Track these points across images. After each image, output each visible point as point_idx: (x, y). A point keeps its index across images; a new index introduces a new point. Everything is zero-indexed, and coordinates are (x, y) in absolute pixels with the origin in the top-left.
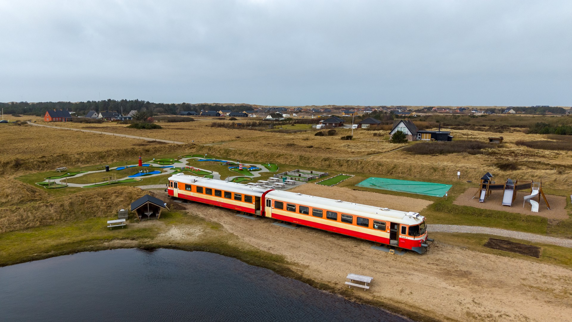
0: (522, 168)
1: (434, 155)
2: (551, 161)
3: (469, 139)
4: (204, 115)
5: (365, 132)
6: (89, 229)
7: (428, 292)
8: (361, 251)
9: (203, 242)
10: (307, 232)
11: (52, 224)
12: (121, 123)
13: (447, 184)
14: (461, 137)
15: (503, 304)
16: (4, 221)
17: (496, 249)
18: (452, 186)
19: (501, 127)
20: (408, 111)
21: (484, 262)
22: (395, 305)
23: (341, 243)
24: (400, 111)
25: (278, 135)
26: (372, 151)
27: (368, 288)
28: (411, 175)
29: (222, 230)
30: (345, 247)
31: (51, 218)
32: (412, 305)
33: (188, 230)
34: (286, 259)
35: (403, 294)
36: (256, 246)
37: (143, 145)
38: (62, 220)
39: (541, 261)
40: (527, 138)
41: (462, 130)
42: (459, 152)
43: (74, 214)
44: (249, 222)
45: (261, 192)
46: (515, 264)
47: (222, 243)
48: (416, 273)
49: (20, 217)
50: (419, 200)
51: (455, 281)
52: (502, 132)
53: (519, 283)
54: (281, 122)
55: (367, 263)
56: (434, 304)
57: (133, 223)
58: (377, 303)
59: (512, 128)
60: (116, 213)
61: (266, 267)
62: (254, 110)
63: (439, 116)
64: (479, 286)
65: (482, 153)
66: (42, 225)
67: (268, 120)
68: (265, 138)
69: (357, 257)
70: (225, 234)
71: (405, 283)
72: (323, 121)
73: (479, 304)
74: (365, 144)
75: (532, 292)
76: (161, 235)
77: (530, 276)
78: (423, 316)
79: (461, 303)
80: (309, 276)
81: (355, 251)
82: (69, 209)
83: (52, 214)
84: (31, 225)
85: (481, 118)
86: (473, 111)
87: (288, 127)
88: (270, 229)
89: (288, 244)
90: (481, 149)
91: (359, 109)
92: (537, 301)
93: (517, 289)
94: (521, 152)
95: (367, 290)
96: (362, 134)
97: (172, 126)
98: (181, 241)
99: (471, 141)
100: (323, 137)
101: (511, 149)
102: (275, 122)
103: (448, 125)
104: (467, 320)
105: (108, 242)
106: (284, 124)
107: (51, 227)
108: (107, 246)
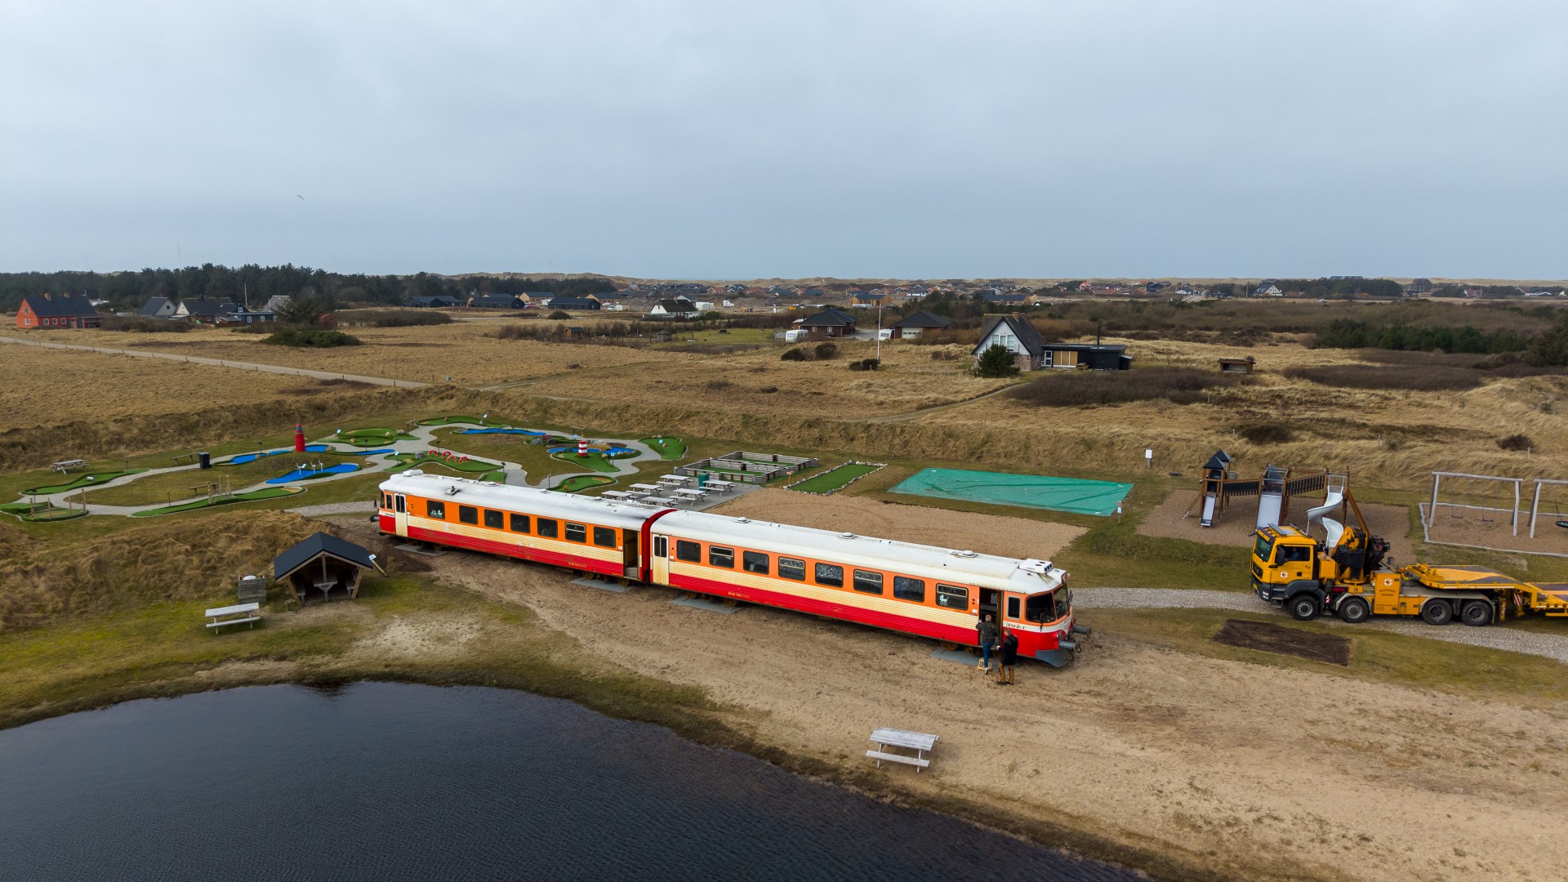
0: (1302, 437)
1: (1086, 405)
2: (1369, 416)
3: (1173, 365)
4: (479, 306)
5: (911, 348)
6: (152, 635)
7: (1079, 768)
8: (906, 667)
9: (481, 659)
10: (765, 621)
12: (243, 331)
13: (1121, 483)
14: (1152, 360)
15: (1264, 788)
17: (1244, 646)
18: (1132, 485)
19: (1248, 331)
20: (1018, 291)
21: (1215, 681)
22: (996, 805)
23: (856, 645)
24: (998, 292)
25: (684, 358)
26: (929, 398)
27: (925, 763)
28: (1028, 461)
29: (534, 625)
30: (864, 658)
31: (39, 608)
32: (1038, 803)
33: (437, 626)
34: (709, 698)
35: (1016, 775)
36: (629, 666)
37: (307, 392)
38: (71, 613)
39: (1352, 673)
40: (1312, 360)
41: (1156, 341)
42: (1148, 398)
44: (607, 599)
45: (640, 518)
46: (1290, 684)
47: (534, 660)
48: (1046, 719)
50: (1053, 525)
51: (1145, 735)
52: (1251, 345)
53: (1299, 734)
54: (691, 324)
55: (922, 698)
56: (1094, 798)
57: (281, 611)
58: (949, 804)
59: (1275, 335)
60: (230, 587)
61: (655, 722)
62: (615, 290)
63: (1095, 304)
64: (1203, 744)
65: (1203, 399)
66: (12, 627)
67: (656, 318)
68: (649, 367)
69: (897, 683)
70: (541, 636)
71: (1019, 746)
72: (802, 320)
73: (1205, 792)
74: (911, 380)
75: (1334, 756)
76: (363, 643)
77: (1326, 713)
78: (1067, 831)
79: (1161, 792)
80: (771, 740)
81: (891, 667)
82: (92, 581)
83: (41, 595)
85: (1199, 308)
86: (1180, 292)
87: (711, 337)
88: (666, 616)
89: (713, 656)
90: (1202, 388)
91: (893, 287)
92: (1345, 777)
93: (1297, 748)
94: (1297, 397)
95: (923, 769)
96: (904, 355)
97: (388, 337)
98: (418, 660)
99: (1176, 370)
100: (803, 362)
101: (1275, 389)
102: (674, 324)
103: (1120, 328)
104: (1178, 836)
105: (210, 669)
106: (699, 329)
107: (40, 632)
108: (205, 680)
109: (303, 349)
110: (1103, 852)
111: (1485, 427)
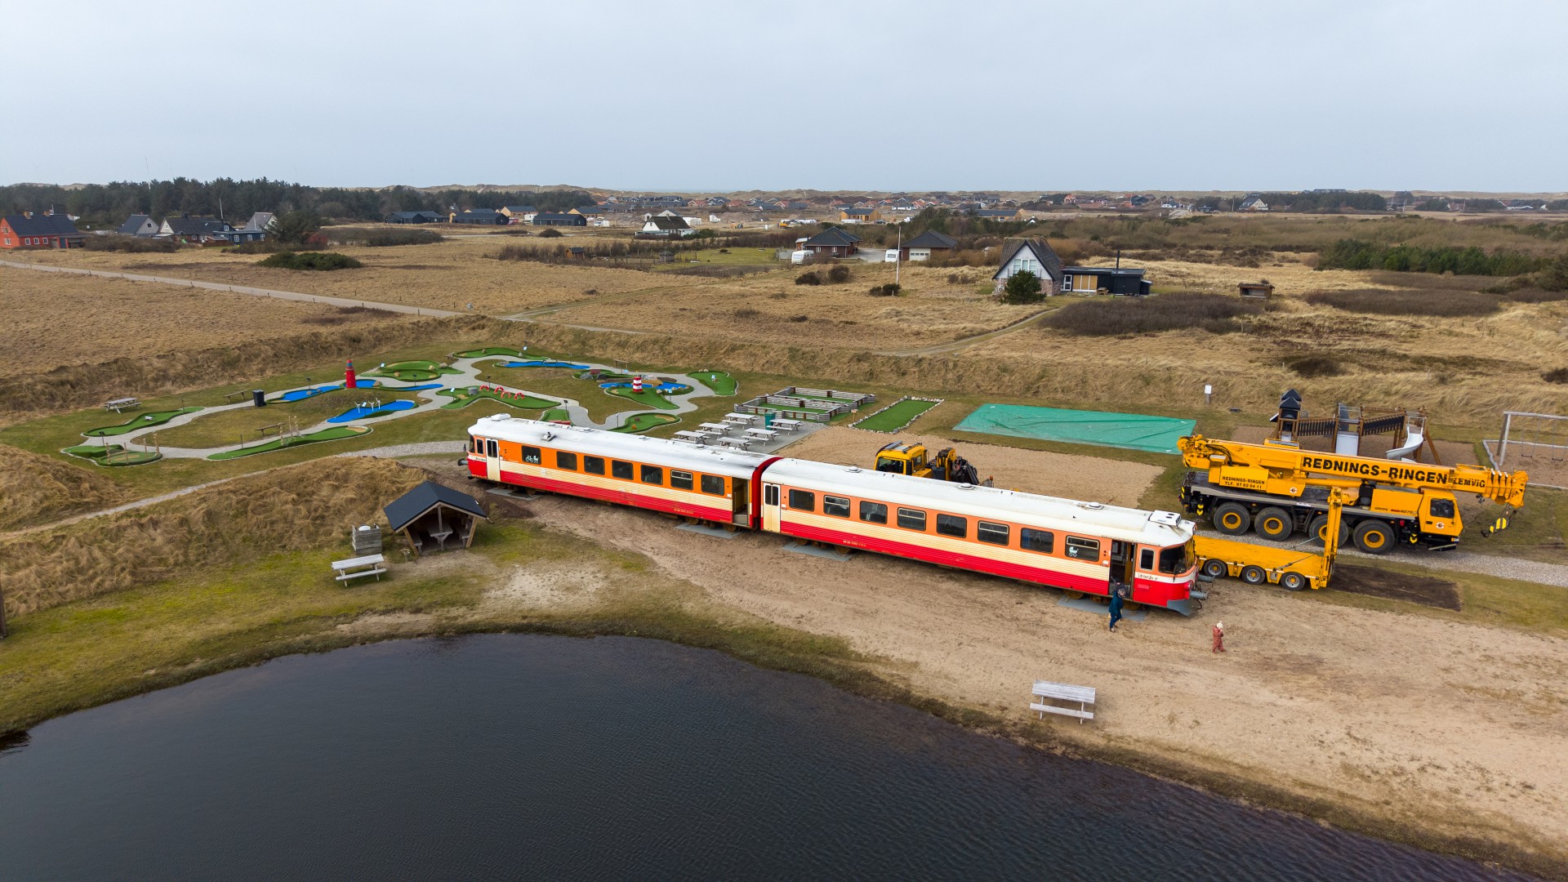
0: (1347, 369)
1: (1123, 335)
2: (1404, 346)
3: (1191, 289)
5: (924, 272)
6: (282, 588)
7: (1236, 718)
8: (1038, 616)
9: (615, 609)
10: (883, 569)
11: (166, 576)
14: (1169, 284)
15: (1420, 737)
16: (27, 577)
17: (1356, 591)
19: (1250, 250)
20: (1004, 204)
21: (1339, 627)
22: (1166, 756)
23: (980, 594)
24: (984, 206)
27: (1089, 715)
28: (1085, 396)
29: (657, 573)
30: (994, 608)
31: (161, 561)
32: (1207, 754)
33: (562, 576)
34: (852, 648)
35: (1178, 726)
36: (763, 615)
38: (193, 565)
39: (1466, 617)
40: (1324, 284)
41: (1165, 262)
42: (1181, 327)
43: (224, 543)
44: (719, 546)
45: (751, 467)
46: (1412, 631)
47: (667, 609)
48: (1190, 668)
49: (72, 562)
50: (1126, 463)
51: (1289, 685)
52: (1256, 266)
53: (1437, 683)
55: (1062, 648)
56: (1260, 749)
57: (399, 562)
58: (1120, 755)
59: (1276, 254)
60: (342, 536)
61: (806, 673)
63: (1088, 220)
64: (1349, 693)
65: (1237, 328)
66: (140, 581)
67: (649, 235)
69: (1034, 633)
70: (667, 585)
71: (1173, 696)
73: (1364, 741)
75: (1476, 704)
76: (493, 594)
77: (1456, 660)
78: (1242, 781)
79: (1322, 742)
80: (928, 692)
81: (1023, 617)
82: (207, 532)
83: (160, 547)
84: (107, 584)
85: (1192, 224)
86: (1166, 206)
88: (783, 563)
89: (843, 605)
90: (1231, 316)
92: (1492, 725)
93: (1439, 696)
94: (1326, 324)
95: (1086, 721)
98: (553, 610)
99: (1198, 296)
101: (1303, 316)
104: (1350, 786)
105: (350, 623)
107: (168, 586)
108: (349, 635)
110: (1282, 803)
111: (1523, 358)
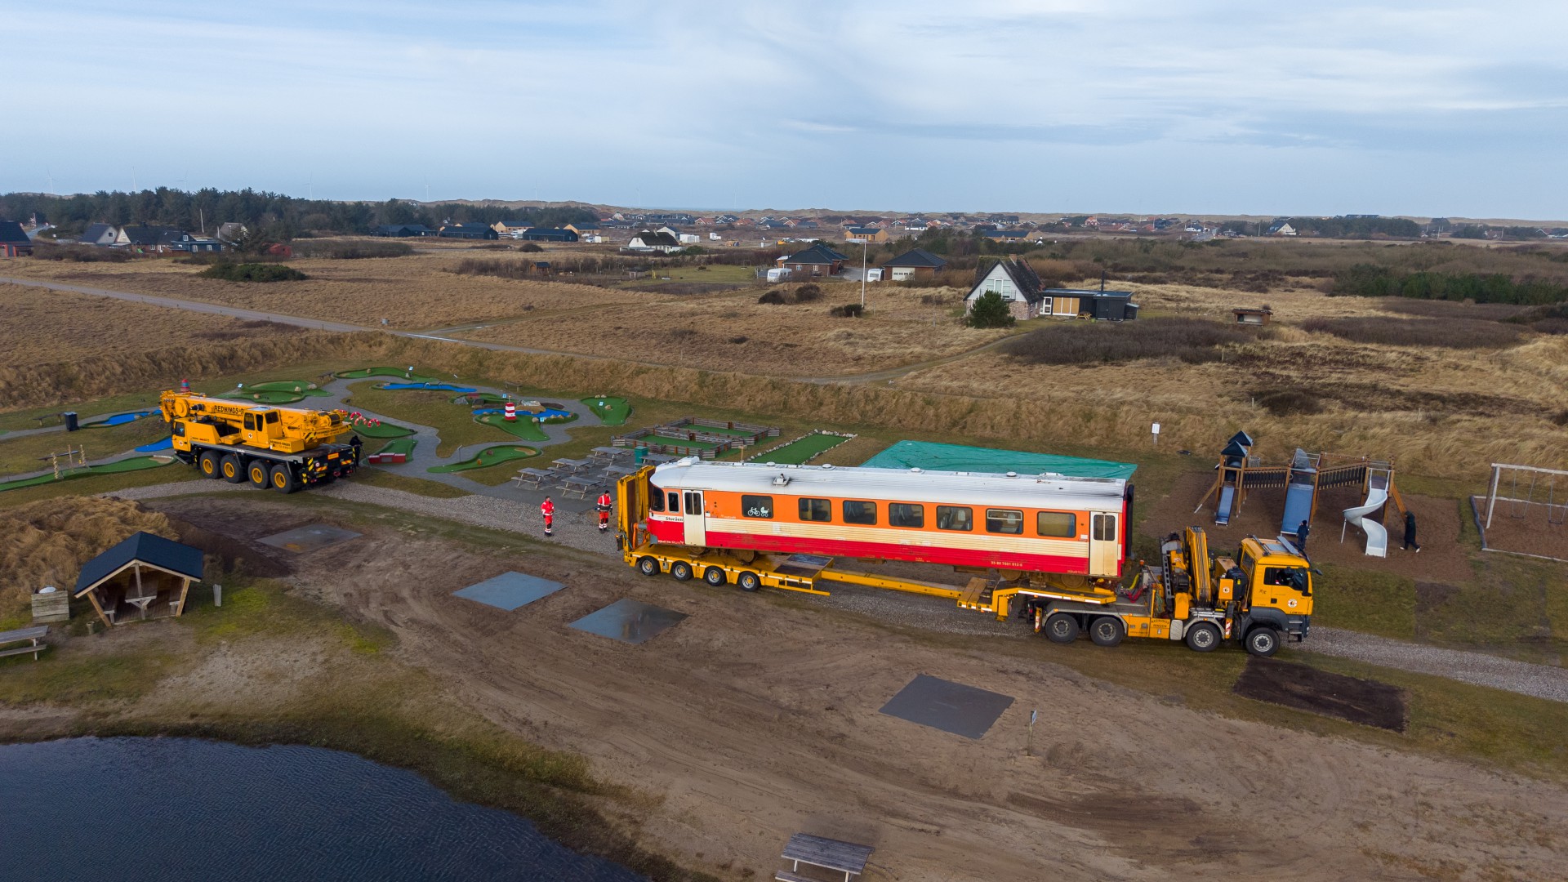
0: (1330, 407)
1: (1085, 364)
2: (1402, 381)
3: (1183, 315)
4: (448, 236)
5: (900, 292)
8: (846, 728)
9: (316, 706)
12: (184, 262)
13: (1123, 463)
14: (1159, 308)
17: (1272, 700)
18: (1136, 466)
19: (1263, 275)
20: (1021, 226)
23: (785, 695)
24: (999, 227)
25: (652, 298)
26: (911, 353)
28: (1017, 433)
29: (392, 657)
30: (794, 714)
34: (589, 773)
37: (223, 336)
40: (1333, 311)
41: (1164, 286)
42: (1155, 355)
52: (1265, 291)
54: (669, 259)
57: (82, 634)
59: (1291, 279)
62: (599, 220)
63: (1100, 242)
65: (1217, 358)
67: (633, 252)
68: (614, 309)
72: (786, 258)
74: (895, 330)
80: (658, 844)
81: (825, 729)
85: (1210, 247)
86: (1191, 229)
87: (689, 275)
90: (1215, 344)
91: (892, 221)
94: (1320, 355)
96: (893, 299)
97: (341, 270)
98: (234, 707)
99: (1187, 322)
100: (781, 307)
101: (1295, 345)
102: (650, 258)
103: (1125, 269)
106: (677, 265)
109: (241, 283)
111: (1534, 397)
